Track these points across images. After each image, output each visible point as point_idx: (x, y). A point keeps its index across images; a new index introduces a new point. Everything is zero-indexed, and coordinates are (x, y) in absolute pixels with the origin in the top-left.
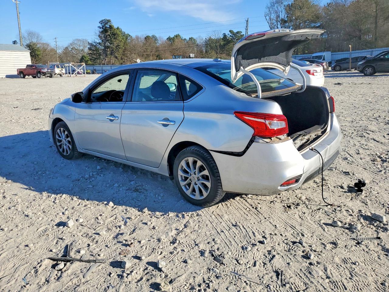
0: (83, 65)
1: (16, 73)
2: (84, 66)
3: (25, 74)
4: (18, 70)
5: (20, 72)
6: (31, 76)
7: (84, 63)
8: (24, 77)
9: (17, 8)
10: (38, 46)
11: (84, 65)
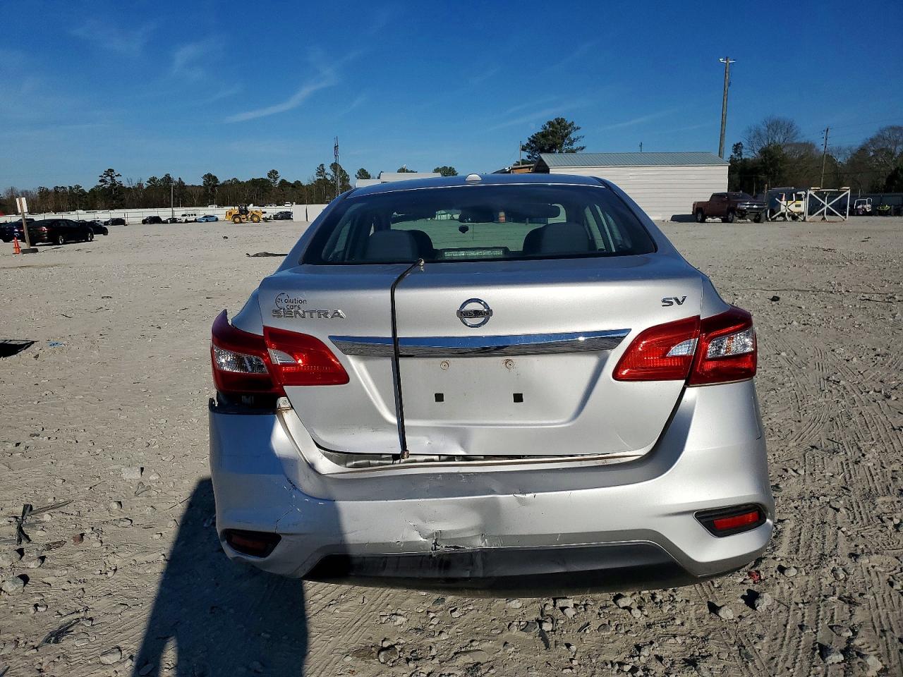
0: (844, 192)
1: (689, 211)
2: (846, 196)
3: (705, 213)
4: (694, 205)
5: (697, 209)
6: (717, 219)
7: (848, 188)
8: (703, 221)
9: (727, 74)
10: (785, 151)
11: (849, 192)
